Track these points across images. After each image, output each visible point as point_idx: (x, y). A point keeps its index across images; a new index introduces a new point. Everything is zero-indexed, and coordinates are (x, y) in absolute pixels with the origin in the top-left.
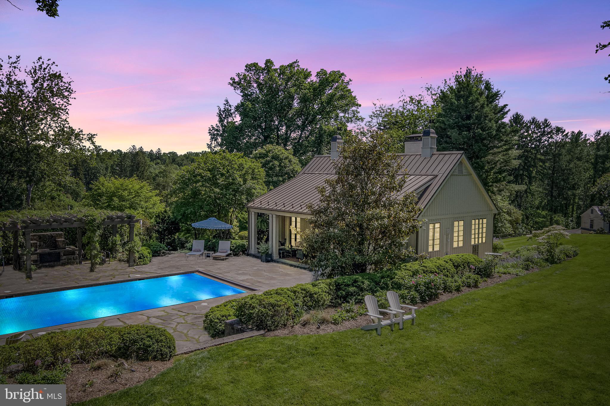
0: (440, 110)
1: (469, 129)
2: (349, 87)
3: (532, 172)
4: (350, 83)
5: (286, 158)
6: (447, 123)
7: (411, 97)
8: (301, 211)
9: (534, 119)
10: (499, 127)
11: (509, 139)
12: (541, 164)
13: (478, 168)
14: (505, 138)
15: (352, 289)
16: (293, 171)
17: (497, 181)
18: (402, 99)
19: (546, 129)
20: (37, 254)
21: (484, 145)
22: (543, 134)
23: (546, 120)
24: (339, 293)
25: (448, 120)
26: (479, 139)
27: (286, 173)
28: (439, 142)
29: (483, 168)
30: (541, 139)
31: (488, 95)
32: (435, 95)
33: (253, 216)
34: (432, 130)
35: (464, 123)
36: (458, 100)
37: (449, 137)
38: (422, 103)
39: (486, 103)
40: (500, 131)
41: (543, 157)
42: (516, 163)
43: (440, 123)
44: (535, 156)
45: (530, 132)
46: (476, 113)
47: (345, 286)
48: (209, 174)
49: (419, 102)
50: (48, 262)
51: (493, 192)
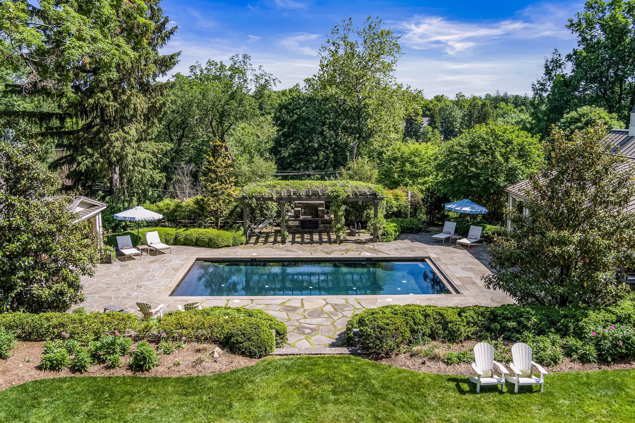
20: (299, 220)
47: (504, 318)
50: (307, 228)
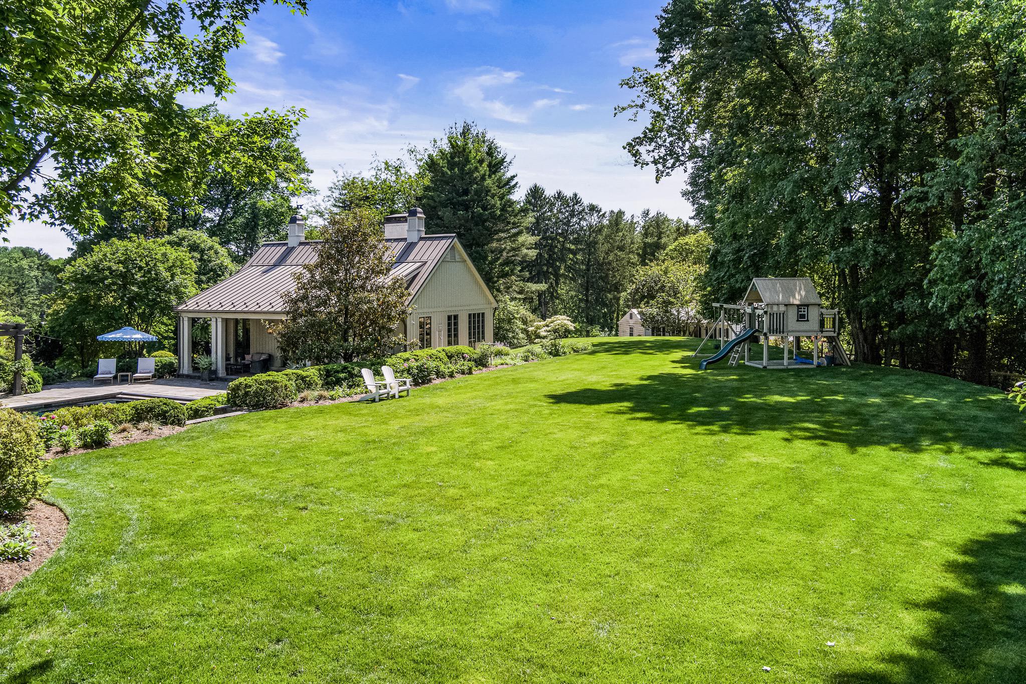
0: (427, 182)
1: (467, 208)
2: (297, 145)
3: (559, 268)
4: (298, 138)
5: (211, 248)
6: (437, 200)
7: (386, 163)
8: (259, 309)
9: (559, 193)
10: (505, 205)
11: (516, 220)
12: (571, 256)
13: (478, 259)
14: (512, 219)
15: (342, 375)
16: (221, 266)
17: (505, 275)
18: (374, 165)
19: (576, 207)
21: (487, 229)
22: (572, 215)
23: (575, 195)
24: (329, 379)
25: (439, 196)
26: (479, 221)
27: (212, 270)
28: (427, 226)
29: (485, 258)
30: (569, 221)
31: (490, 163)
32: (421, 160)
33: (186, 323)
34: (419, 210)
35: (460, 199)
36: (451, 169)
37: (441, 219)
38: (402, 171)
39: (488, 173)
40: (506, 211)
41: (573, 247)
42: (533, 253)
43: (428, 199)
44: (563, 245)
45: (555, 211)
46: (475, 186)
48: (121, 268)
49: (398, 169)
51: (498, 290)
